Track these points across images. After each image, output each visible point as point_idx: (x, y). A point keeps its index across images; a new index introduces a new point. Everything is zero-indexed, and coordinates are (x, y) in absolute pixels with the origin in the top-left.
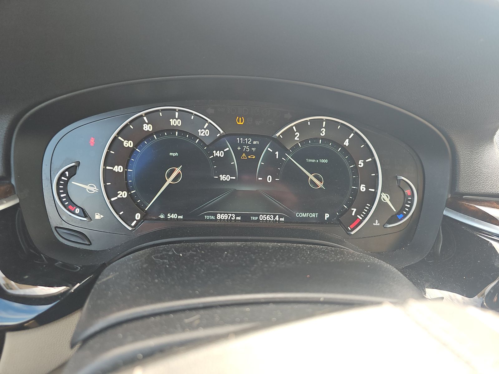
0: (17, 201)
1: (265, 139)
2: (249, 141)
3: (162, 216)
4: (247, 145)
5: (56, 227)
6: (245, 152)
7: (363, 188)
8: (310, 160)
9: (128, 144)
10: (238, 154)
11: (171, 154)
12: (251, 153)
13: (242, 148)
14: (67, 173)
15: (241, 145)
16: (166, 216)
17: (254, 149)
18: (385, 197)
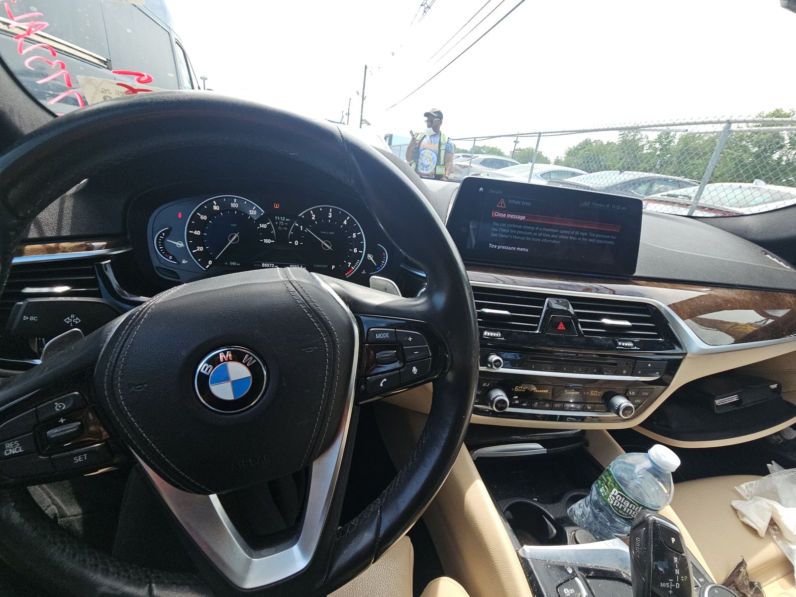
0: (132, 249)
1: (295, 218)
2: (283, 218)
3: (226, 263)
4: (282, 221)
5: (157, 267)
6: (281, 226)
7: (355, 250)
8: (323, 232)
9: (204, 218)
10: (276, 227)
11: (232, 225)
13: (279, 223)
14: (163, 234)
15: (277, 221)
16: (228, 263)
17: (286, 224)
18: (370, 257)
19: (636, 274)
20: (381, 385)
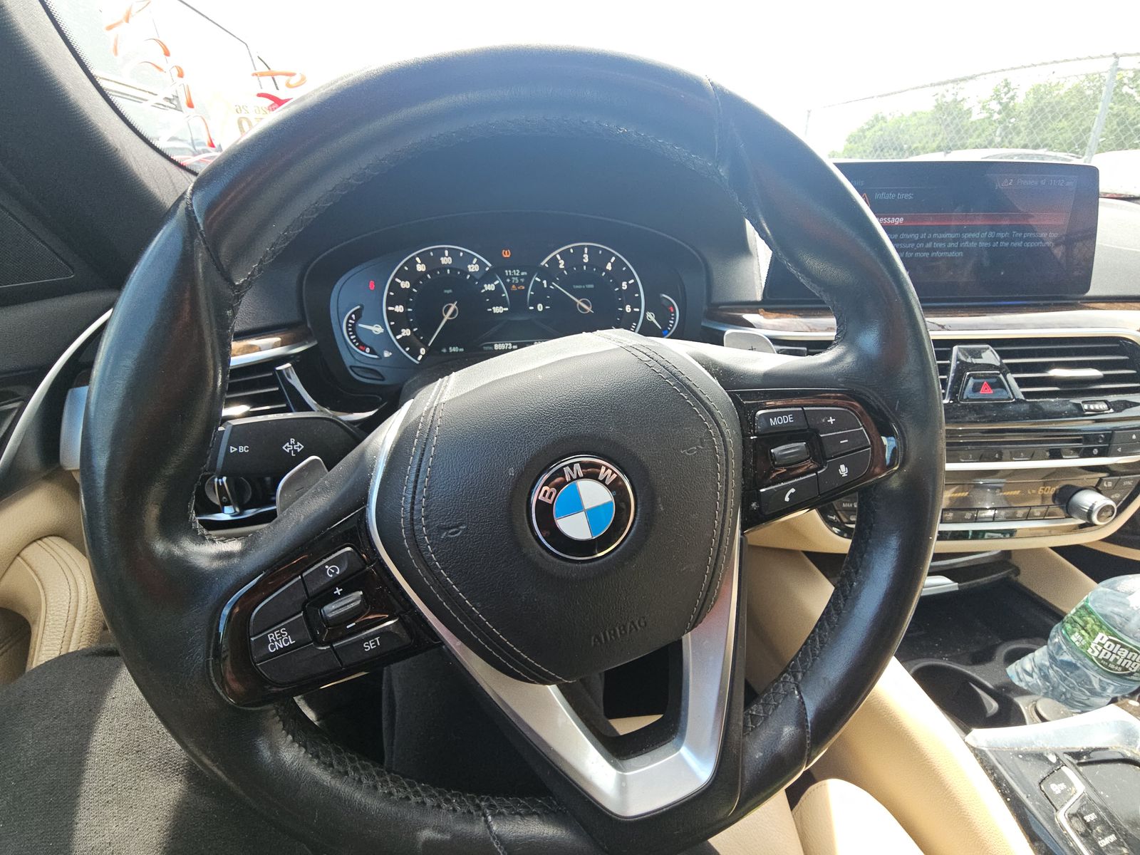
0: (315, 343)
1: (533, 268)
2: (517, 272)
3: (444, 351)
4: (515, 276)
5: (351, 367)
6: (515, 284)
7: (628, 309)
8: (577, 287)
9: (405, 285)
10: (508, 286)
11: (445, 291)
12: (520, 283)
13: (511, 280)
14: (353, 316)
15: (510, 277)
16: (448, 350)
17: (522, 280)
18: (651, 317)
19: (1092, 292)
20: (787, 499)
